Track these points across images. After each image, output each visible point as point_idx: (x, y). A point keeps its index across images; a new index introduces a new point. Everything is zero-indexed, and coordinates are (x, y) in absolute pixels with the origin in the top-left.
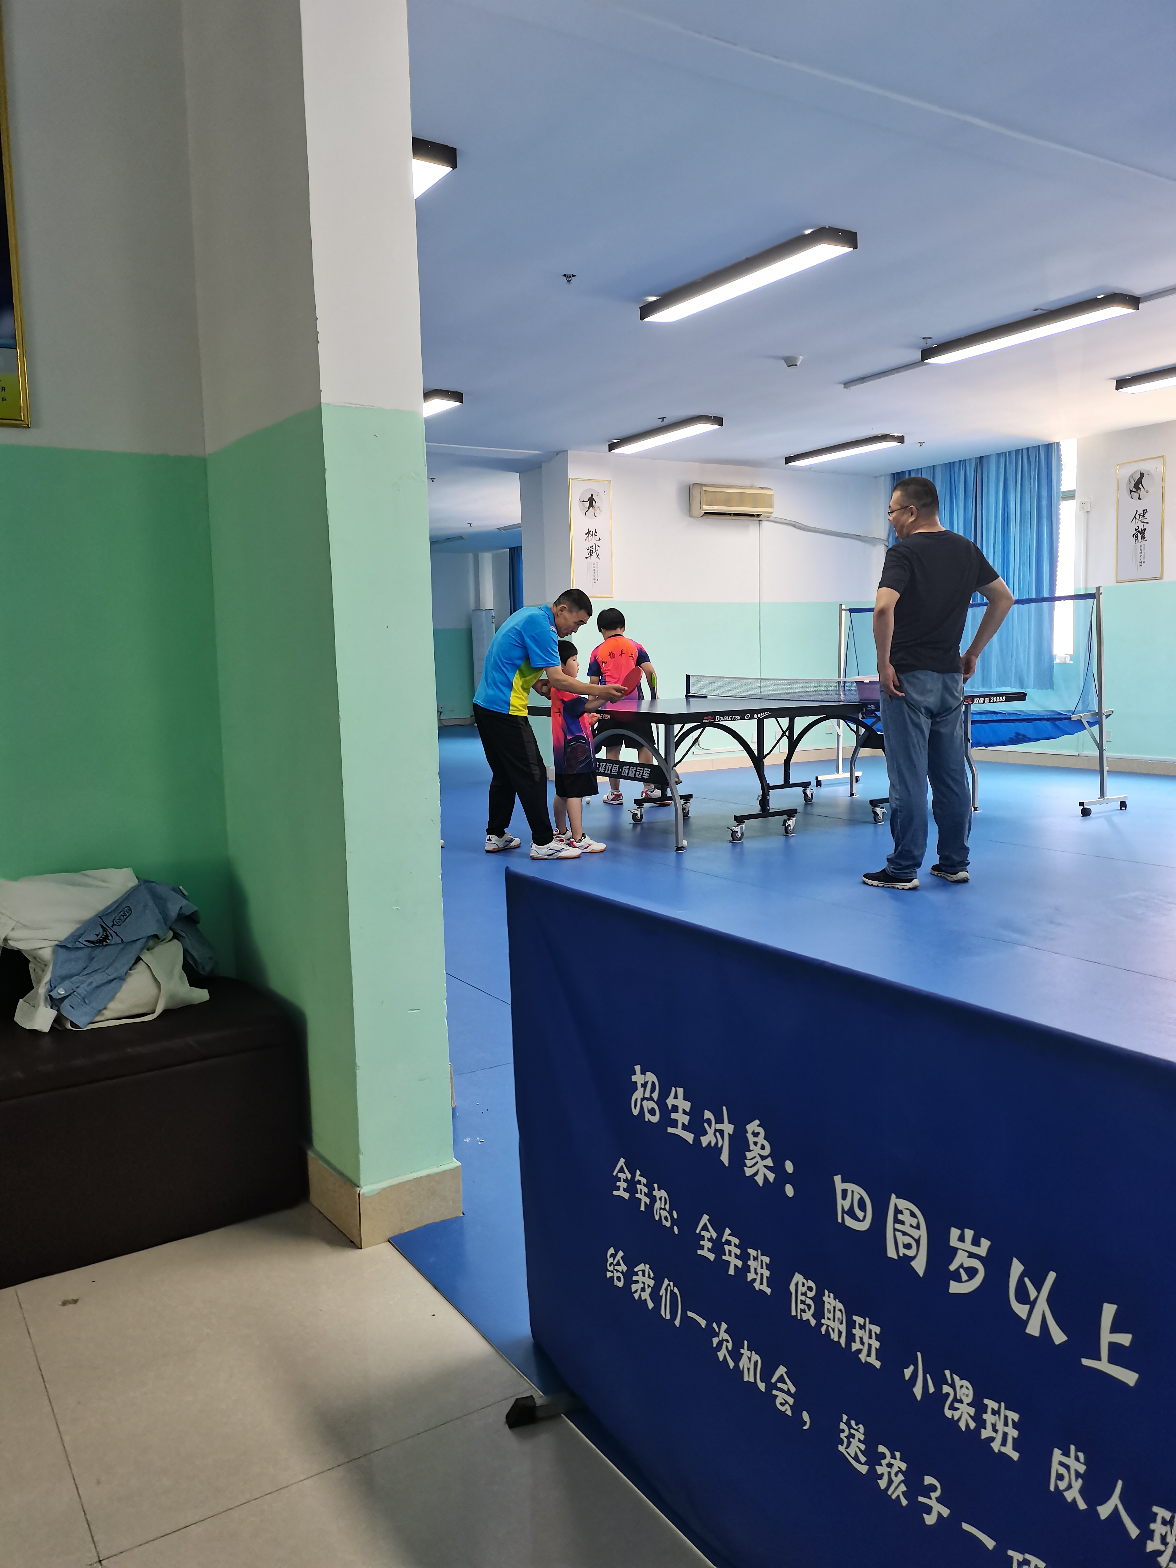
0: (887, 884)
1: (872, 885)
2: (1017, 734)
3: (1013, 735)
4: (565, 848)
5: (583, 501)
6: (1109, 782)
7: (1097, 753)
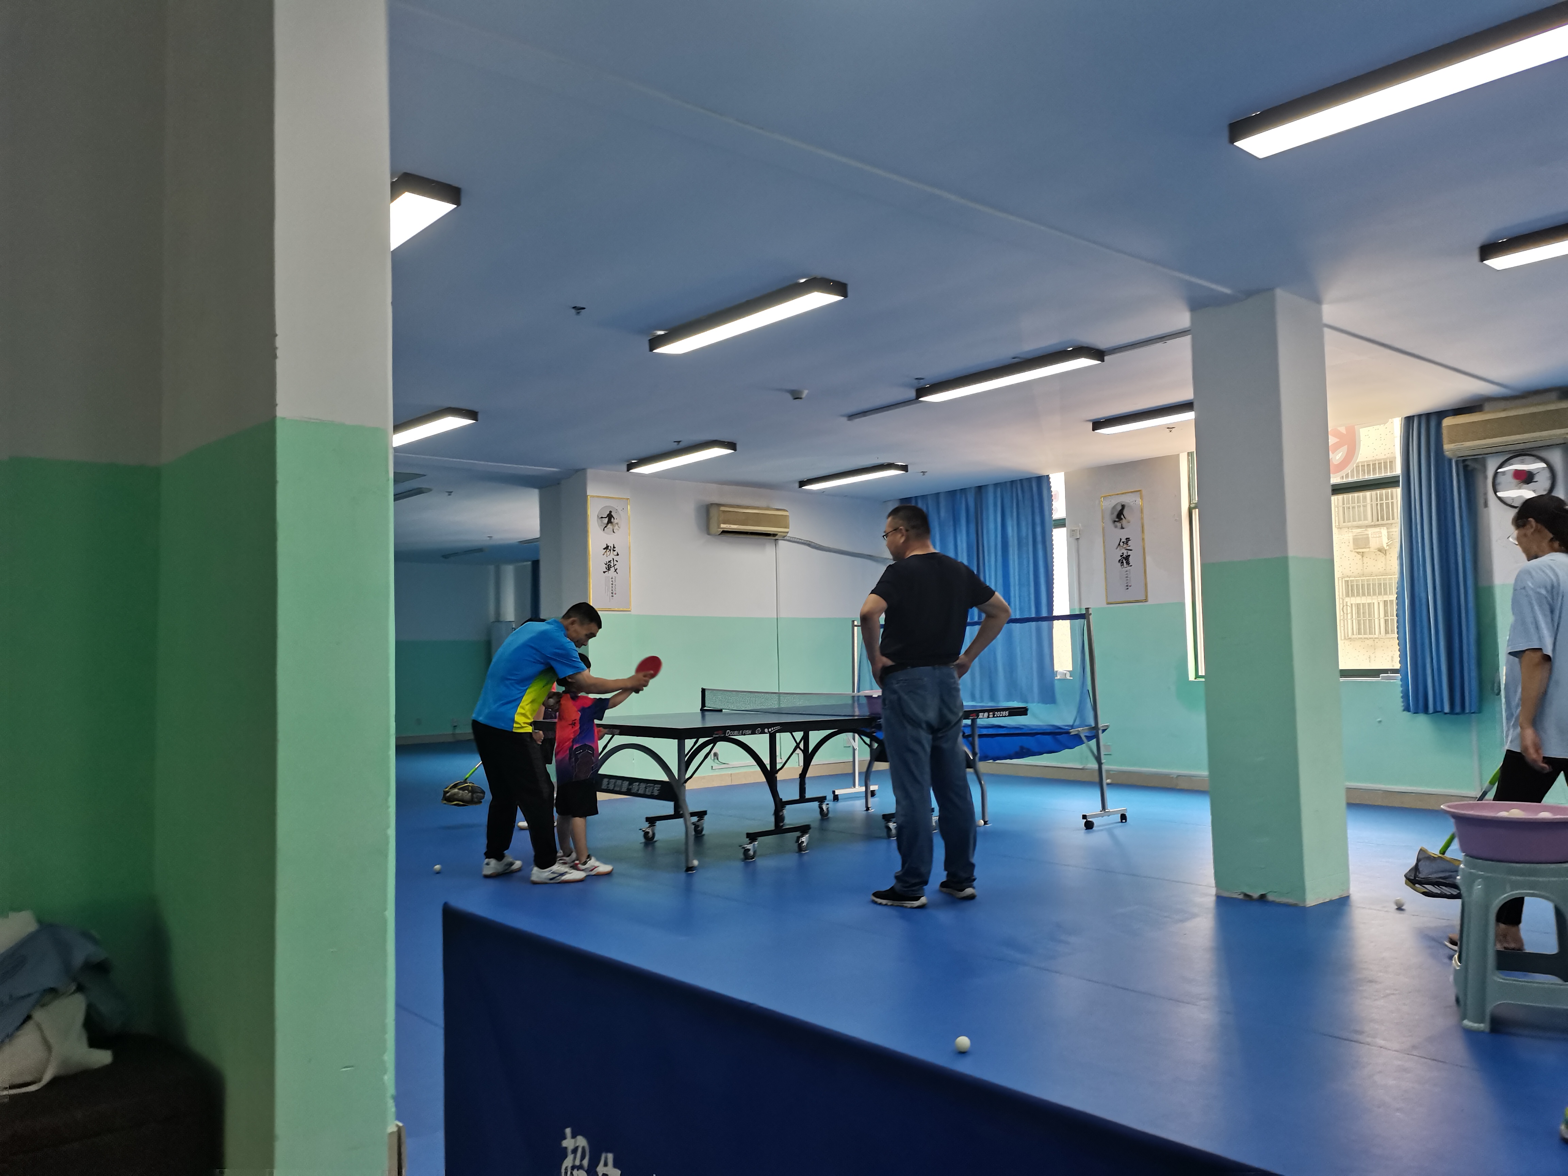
0: (897, 903)
1: (880, 904)
2: (1022, 748)
3: (1017, 749)
4: (569, 871)
5: (602, 518)
6: (1110, 795)
7: (1095, 766)
